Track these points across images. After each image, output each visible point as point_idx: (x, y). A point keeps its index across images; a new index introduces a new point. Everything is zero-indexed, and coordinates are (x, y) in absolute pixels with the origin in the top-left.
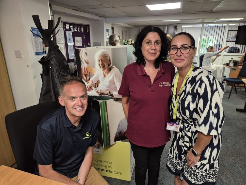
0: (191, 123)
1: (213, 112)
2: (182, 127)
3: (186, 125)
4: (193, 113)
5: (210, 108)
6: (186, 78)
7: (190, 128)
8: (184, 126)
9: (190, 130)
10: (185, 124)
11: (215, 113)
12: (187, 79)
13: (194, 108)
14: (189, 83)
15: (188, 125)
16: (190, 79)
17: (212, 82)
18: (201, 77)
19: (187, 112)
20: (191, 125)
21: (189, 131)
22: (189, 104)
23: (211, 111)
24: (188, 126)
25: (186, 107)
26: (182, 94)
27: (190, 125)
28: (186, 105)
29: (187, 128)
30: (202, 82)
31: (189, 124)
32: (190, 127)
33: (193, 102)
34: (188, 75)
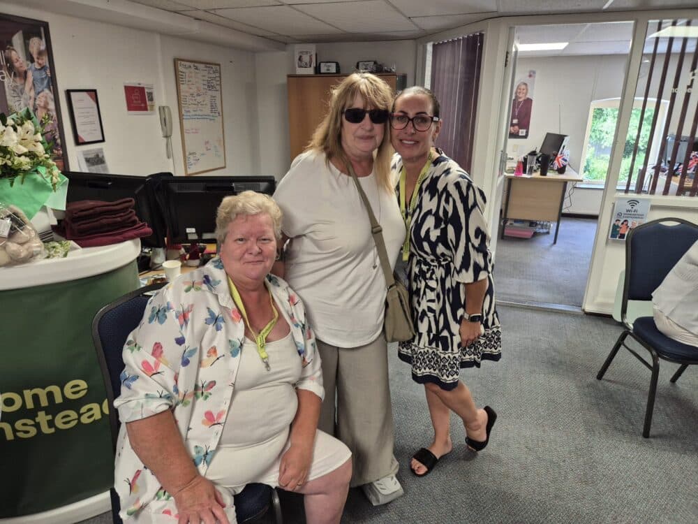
0: (432, 264)
1: (473, 246)
2: (417, 272)
3: (425, 268)
4: (437, 245)
5: (468, 239)
6: (420, 178)
7: (433, 273)
8: (421, 270)
9: (434, 277)
10: (423, 266)
11: (477, 245)
12: (422, 180)
13: (438, 236)
14: (426, 191)
15: (427, 267)
16: (428, 181)
17: (465, 194)
18: (447, 185)
19: (426, 245)
20: (434, 266)
21: (431, 278)
22: (428, 232)
23: (470, 244)
24: (428, 270)
25: (423, 237)
26: (414, 211)
27: (432, 267)
28: (423, 233)
29: (428, 272)
30: (449, 195)
31: (430, 265)
32: (433, 270)
33: (436, 227)
34: (422, 173)
